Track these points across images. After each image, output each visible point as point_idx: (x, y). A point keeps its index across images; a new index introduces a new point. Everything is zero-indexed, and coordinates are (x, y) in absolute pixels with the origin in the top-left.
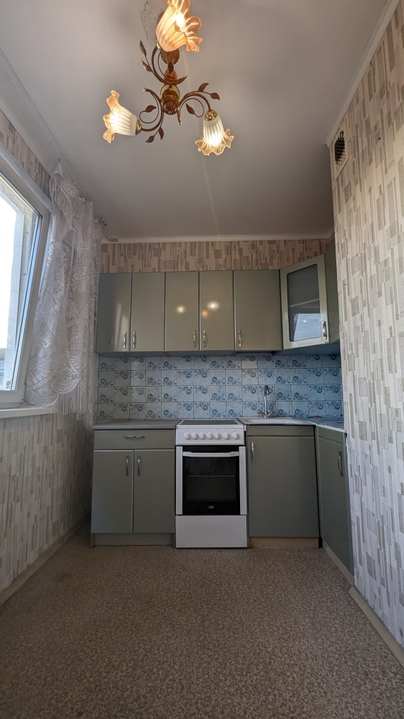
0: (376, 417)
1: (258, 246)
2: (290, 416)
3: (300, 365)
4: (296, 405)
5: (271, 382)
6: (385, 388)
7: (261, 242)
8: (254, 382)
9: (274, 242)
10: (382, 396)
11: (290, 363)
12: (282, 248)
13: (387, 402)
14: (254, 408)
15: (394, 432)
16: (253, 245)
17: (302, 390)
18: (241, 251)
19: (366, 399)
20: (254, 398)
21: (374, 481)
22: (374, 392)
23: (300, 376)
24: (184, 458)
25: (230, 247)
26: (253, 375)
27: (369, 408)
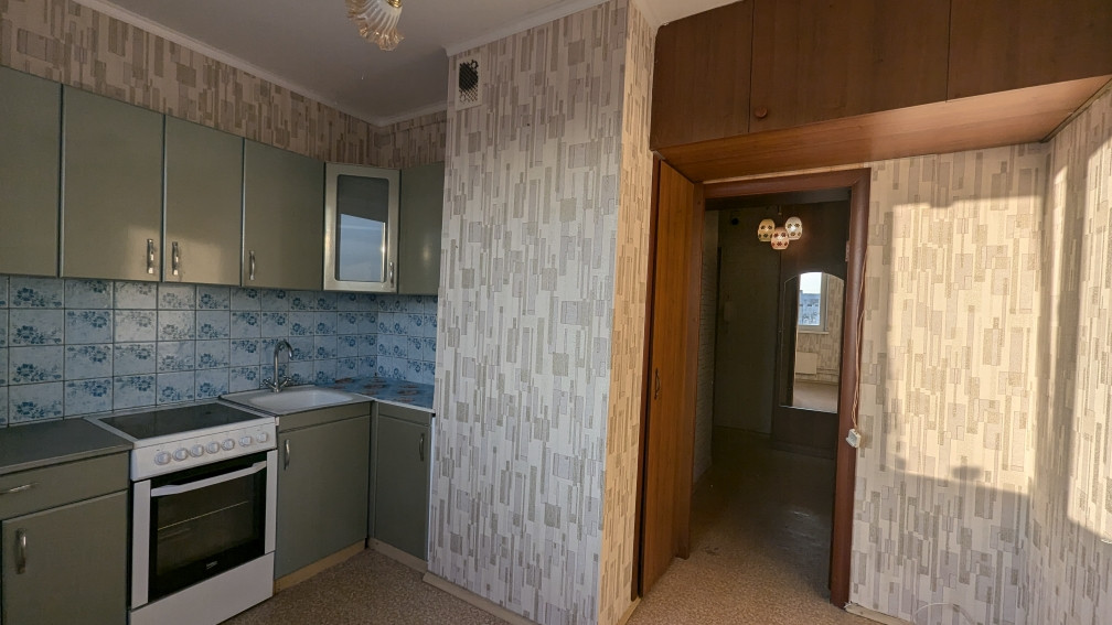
0: (484, 400)
1: (273, 93)
2: (310, 383)
3: (328, 308)
4: (318, 365)
5: (283, 333)
6: (500, 375)
7: (279, 89)
8: (253, 333)
9: (301, 98)
10: (495, 382)
11: (315, 304)
12: (314, 114)
13: (501, 386)
14: (252, 375)
15: (505, 417)
16: (264, 89)
17: (329, 343)
18: (238, 90)
19: (472, 381)
20: (253, 360)
21: (473, 461)
22: (484, 375)
23: (328, 324)
24: (154, 501)
25: (215, 72)
26: (253, 321)
27: (476, 391)
